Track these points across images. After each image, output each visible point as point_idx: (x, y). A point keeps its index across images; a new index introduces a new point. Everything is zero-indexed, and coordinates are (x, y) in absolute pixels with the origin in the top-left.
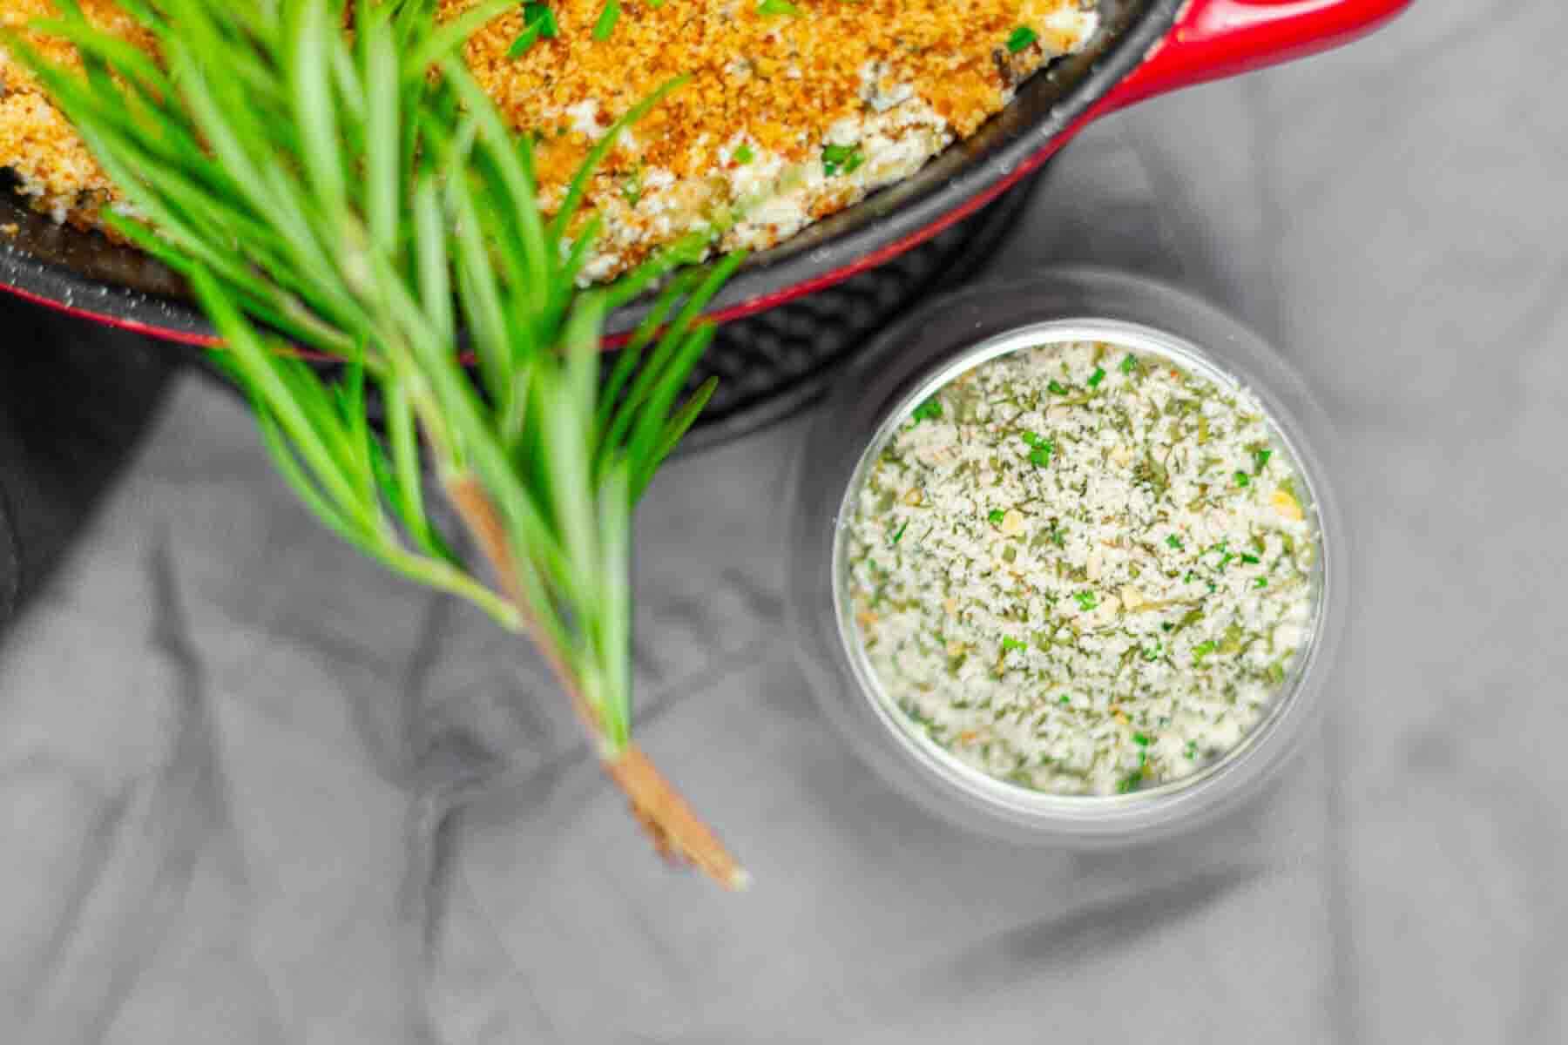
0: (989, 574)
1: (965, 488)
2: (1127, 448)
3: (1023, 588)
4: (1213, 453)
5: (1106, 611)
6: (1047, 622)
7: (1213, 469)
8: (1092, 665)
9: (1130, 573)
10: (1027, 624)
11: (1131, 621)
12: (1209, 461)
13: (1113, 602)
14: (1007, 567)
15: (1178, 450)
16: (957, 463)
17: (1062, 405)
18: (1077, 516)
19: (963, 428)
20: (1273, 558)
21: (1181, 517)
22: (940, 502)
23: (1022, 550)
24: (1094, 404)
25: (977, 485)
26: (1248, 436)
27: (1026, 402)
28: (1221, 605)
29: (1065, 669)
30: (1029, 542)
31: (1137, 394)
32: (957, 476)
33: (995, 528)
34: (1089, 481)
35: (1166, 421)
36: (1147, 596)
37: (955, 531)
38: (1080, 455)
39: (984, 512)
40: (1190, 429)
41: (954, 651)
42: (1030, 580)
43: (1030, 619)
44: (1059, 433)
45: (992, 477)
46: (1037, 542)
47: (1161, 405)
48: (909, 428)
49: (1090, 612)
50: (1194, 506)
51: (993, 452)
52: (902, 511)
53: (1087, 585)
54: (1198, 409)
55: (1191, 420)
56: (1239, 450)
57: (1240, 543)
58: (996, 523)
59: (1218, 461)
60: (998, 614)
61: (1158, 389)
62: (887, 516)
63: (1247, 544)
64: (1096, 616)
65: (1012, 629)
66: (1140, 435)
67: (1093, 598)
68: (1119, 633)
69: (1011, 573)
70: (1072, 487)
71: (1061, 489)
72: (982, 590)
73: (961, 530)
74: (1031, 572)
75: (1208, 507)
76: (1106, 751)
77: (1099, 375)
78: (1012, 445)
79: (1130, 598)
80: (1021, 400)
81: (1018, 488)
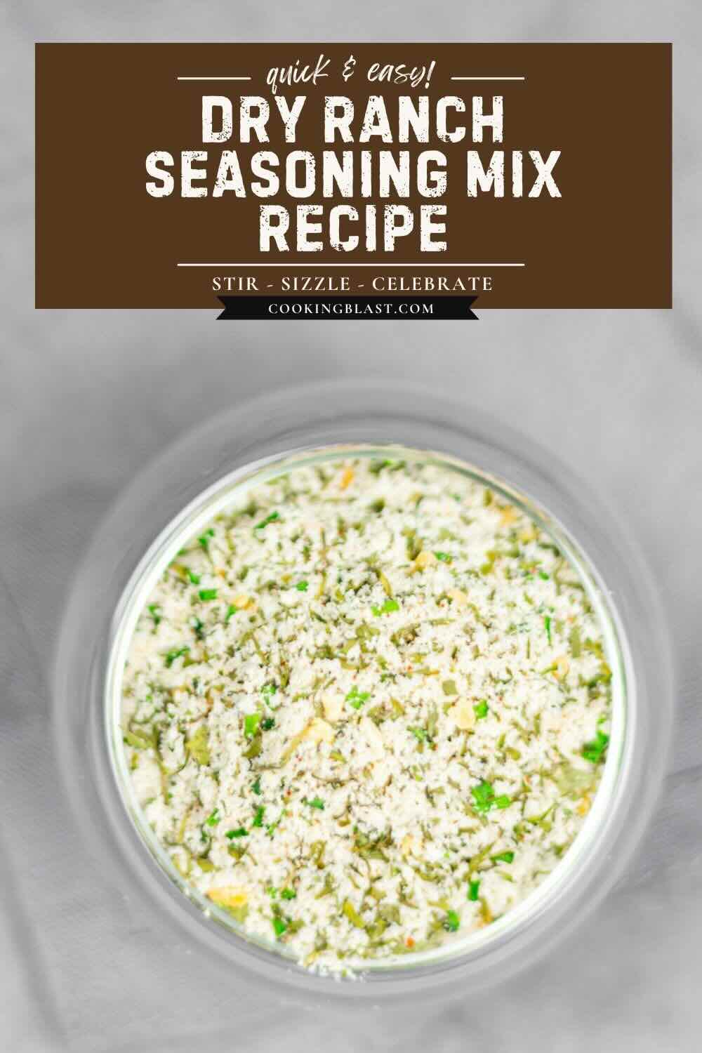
0: (454, 656)
1: (524, 714)
2: (411, 853)
3: (416, 666)
4: (330, 900)
5: (334, 702)
6: (374, 651)
7: (320, 886)
8: (309, 641)
9: (339, 752)
10: (390, 635)
11: (306, 709)
12: (329, 889)
13: (334, 714)
14: (445, 675)
15: (364, 883)
16: (544, 727)
17: (490, 847)
18: (419, 768)
19: (558, 760)
20: (216, 846)
21: (324, 829)
22: (537, 685)
23: (442, 699)
24: (464, 868)
25: (516, 725)
26: (306, 937)
27: (524, 828)
28: (236, 775)
29: (324, 617)
30: (440, 710)
31: (430, 904)
32: (538, 717)
33: (476, 699)
34: (430, 805)
35: (392, 899)
36: (312, 744)
37: (509, 672)
38: (451, 819)
39: (494, 705)
40: (365, 907)
41: (426, 557)
42: (417, 678)
43: (389, 643)
44: (482, 828)
45: (509, 742)
46: (434, 717)
47: (404, 910)
48: (601, 722)
49: (348, 690)
50: (320, 848)
51: (521, 762)
52: (562, 649)
53: (364, 711)
54: (369, 930)
55: (369, 917)
56: (307, 918)
57: (256, 841)
58: (477, 703)
59: (320, 896)
60: (419, 625)
61: (416, 922)
62: (567, 631)
63: (248, 846)
64: (339, 691)
65: (399, 620)
66: (408, 873)
67: (352, 704)
68: (309, 690)
69: (437, 672)
70: (441, 791)
71: (450, 781)
72: (449, 636)
73: (505, 677)
74: (421, 687)
75: (306, 852)
76: (229, 562)
77: (474, 894)
78: (513, 782)
79: (323, 730)
80: (530, 826)
81: (479, 749)
